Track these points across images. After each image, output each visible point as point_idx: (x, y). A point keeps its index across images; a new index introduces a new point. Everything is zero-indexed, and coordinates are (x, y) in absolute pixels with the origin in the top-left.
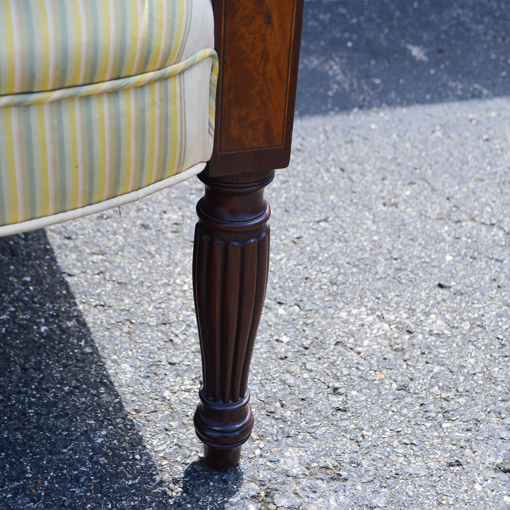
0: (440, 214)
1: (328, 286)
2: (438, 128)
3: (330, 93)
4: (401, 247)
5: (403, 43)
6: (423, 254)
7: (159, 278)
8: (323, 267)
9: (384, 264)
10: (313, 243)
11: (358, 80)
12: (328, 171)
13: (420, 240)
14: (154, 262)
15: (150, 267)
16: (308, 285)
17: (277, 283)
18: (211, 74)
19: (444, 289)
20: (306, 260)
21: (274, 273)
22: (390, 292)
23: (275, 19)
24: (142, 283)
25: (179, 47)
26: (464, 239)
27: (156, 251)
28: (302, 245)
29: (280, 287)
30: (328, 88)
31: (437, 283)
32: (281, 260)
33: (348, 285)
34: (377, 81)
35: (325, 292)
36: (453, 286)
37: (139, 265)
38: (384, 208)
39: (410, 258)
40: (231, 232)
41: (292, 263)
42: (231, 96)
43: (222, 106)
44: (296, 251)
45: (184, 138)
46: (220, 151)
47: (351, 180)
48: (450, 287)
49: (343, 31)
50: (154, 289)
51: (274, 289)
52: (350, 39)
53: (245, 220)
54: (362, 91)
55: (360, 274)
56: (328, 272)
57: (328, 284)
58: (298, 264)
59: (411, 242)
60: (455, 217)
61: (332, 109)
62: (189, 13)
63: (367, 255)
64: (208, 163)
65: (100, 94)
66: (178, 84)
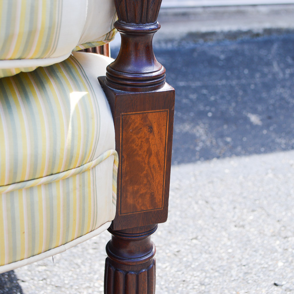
0: (274, 232)
1: (199, 286)
2: (270, 171)
3: (198, 149)
4: (247, 257)
5: (244, 113)
6: (263, 262)
7: (83, 283)
8: (195, 273)
9: (236, 269)
10: (187, 255)
11: (216, 138)
12: (197, 203)
13: (261, 252)
14: (80, 271)
15: (77, 275)
16: (185, 285)
17: (163, 285)
18: (114, 165)
19: (278, 287)
20: (183, 268)
21: (161, 277)
22: (241, 290)
23: (155, 129)
24: (72, 286)
25: (92, 151)
26: (290, 250)
27: (82, 263)
28: (180, 257)
29: (166, 287)
30: (196, 145)
31: (273, 282)
32: (166, 267)
33: (212, 285)
34: (229, 139)
35: (197, 291)
36: (284, 284)
37: (70, 273)
38: (236, 229)
39: (254, 264)
40: (129, 265)
41: (174, 270)
42: (127, 178)
43: (121, 184)
44: (176, 261)
45: (96, 209)
46: (120, 214)
47: (212, 209)
48: (282, 285)
49: (205, 106)
50: (80, 291)
51: (162, 289)
52: (210, 111)
53: (138, 257)
54: (218, 147)
55: (220, 277)
56: (198, 276)
57: (199, 285)
58: (178, 271)
59: (254, 253)
60: (283, 234)
61: (199, 160)
62: (98, 129)
63: (224, 263)
64: (113, 221)
65: (40, 186)
66: (91, 175)
